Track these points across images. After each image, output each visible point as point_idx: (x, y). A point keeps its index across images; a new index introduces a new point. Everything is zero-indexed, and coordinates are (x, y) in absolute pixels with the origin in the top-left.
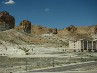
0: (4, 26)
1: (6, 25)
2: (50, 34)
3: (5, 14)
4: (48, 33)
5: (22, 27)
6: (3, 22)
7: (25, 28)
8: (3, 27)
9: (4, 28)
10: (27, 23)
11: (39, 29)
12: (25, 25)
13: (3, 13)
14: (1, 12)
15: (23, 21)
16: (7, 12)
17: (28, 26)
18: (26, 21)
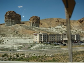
0: (11, 22)
1: (12, 21)
2: (62, 26)
3: (11, 13)
4: (60, 25)
5: (31, 21)
6: (9, 19)
7: (34, 22)
8: (9, 23)
9: (11, 24)
10: (35, 19)
11: (56, 22)
12: (34, 20)
13: (10, 12)
14: (8, 12)
15: (33, 17)
16: (13, 11)
17: (36, 21)
18: (34, 17)
